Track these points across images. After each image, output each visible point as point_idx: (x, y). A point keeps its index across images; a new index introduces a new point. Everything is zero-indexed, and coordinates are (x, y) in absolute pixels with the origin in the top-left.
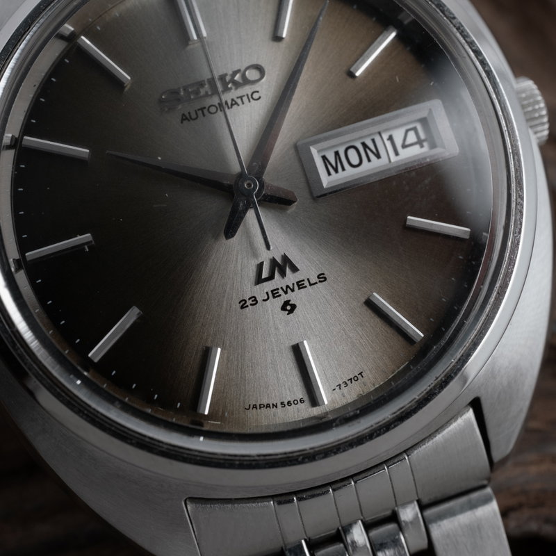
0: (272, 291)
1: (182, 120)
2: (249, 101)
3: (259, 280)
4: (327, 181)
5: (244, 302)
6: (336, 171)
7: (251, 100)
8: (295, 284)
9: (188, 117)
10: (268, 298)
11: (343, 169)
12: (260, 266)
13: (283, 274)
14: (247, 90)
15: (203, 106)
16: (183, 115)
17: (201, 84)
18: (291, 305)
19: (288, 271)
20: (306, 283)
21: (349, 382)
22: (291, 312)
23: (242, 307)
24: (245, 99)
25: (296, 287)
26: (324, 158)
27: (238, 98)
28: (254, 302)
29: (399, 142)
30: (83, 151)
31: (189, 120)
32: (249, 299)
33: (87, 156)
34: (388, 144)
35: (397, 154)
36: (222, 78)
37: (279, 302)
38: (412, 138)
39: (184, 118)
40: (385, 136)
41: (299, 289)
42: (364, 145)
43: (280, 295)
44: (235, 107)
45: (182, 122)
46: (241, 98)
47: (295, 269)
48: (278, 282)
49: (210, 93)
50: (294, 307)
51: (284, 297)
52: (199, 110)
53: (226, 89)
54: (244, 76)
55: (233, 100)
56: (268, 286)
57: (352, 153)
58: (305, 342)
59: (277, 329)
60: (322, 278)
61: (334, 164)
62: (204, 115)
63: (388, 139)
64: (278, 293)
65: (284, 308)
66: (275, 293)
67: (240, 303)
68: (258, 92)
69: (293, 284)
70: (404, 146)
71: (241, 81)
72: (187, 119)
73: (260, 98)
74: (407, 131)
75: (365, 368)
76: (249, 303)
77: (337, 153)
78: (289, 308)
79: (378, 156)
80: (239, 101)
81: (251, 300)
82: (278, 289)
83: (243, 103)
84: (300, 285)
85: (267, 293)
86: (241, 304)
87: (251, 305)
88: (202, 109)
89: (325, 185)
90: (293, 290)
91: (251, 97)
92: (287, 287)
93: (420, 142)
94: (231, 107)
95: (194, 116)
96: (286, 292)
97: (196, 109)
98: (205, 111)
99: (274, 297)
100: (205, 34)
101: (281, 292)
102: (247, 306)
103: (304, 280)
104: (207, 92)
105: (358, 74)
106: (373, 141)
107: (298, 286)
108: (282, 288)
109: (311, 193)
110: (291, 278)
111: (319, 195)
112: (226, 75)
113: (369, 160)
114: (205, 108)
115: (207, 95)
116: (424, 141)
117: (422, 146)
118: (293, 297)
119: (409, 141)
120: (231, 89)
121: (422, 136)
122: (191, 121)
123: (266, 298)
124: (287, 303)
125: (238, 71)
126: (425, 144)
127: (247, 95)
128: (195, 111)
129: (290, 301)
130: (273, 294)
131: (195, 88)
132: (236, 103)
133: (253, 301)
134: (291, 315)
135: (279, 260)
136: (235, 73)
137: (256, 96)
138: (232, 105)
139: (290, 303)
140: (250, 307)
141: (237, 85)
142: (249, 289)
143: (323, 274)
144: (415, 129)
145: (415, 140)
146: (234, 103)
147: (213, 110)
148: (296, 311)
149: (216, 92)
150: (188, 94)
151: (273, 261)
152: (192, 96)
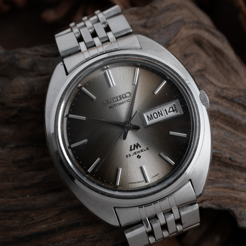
1: (110, 108)
3: (131, 150)
4: (148, 122)
6: (151, 120)
7: (128, 102)
10: (133, 155)
11: (153, 119)
12: (131, 146)
13: (137, 148)
14: (126, 99)
17: (114, 98)
19: (138, 147)
20: (143, 150)
21: (155, 176)
22: (139, 158)
23: (127, 157)
24: (126, 101)
26: (148, 116)
28: (130, 156)
29: (168, 111)
30: (84, 118)
33: (85, 119)
34: (165, 111)
35: (167, 114)
36: (120, 96)
37: (136, 155)
38: (171, 110)
39: (110, 107)
40: (164, 110)
42: (158, 112)
44: (123, 104)
46: (125, 101)
47: (140, 147)
48: (136, 150)
50: (140, 157)
51: (138, 154)
53: (121, 99)
54: (125, 95)
56: (133, 151)
57: (155, 114)
58: (143, 166)
59: (136, 162)
60: (147, 149)
61: (150, 118)
65: (138, 157)
66: (135, 153)
68: (129, 99)
70: (169, 112)
71: (125, 97)
73: (130, 101)
74: (170, 108)
75: (159, 172)
76: (128, 156)
77: (151, 115)
78: (139, 157)
79: (162, 115)
80: (124, 102)
84: (142, 151)
85: (133, 153)
88: (115, 105)
89: (148, 124)
90: (140, 152)
92: (138, 151)
93: (173, 111)
95: (113, 107)
96: (138, 153)
98: (116, 105)
99: (135, 154)
100: (115, 85)
101: (137, 153)
105: (156, 94)
106: (161, 111)
109: (144, 126)
110: (139, 149)
111: (146, 127)
112: (121, 95)
113: (160, 116)
115: (116, 101)
116: (175, 110)
117: (174, 112)
118: (140, 154)
119: (170, 111)
121: (174, 109)
124: (138, 156)
125: (124, 94)
126: (175, 111)
128: (113, 105)
131: (113, 99)
132: (124, 103)
135: (136, 145)
136: (123, 95)
141: (124, 98)
142: (128, 152)
144: (172, 107)
145: (172, 110)
146: (123, 103)
147: (118, 105)
148: (141, 158)
149: (118, 100)
150: (111, 101)
151: (135, 145)
152: (112, 102)
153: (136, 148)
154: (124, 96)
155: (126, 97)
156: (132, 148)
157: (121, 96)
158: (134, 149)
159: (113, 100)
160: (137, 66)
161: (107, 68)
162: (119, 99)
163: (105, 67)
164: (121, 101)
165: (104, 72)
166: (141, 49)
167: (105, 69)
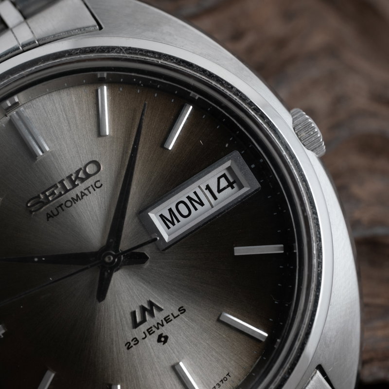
0: (148, 330)
1: (48, 218)
2: (95, 190)
3: (136, 325)
5: (128, 344)
6: (173, 224)
7: (95, 188)
8: (163, 320)
9: (52, 215)
10: (146, 336)
11: (178, 221)
12: (133, 314)
13: (152, 315)
14: (90, 182)
15: (60, 204)
16: (48, 214)
17: (55, 186)
18: (164, 337)
20: (171, 317)
21: (221, 383)
22: (165, 342)
23: (128, 348)
24: (91, 189)
25: (165, 323)
26: (162, 216)
27: (85, 190)
28: (136, 342)
29: (215, 190)
31: (53, 217)
32: (132, 341)
34: (207, 192)
35: (215, 198)
36: (69, 177)
37: (155, 337)
38: (224, 183)
39: (49, 216)
40: (204, 188)
41: (167, 323)
42: (189, 198)
43: (154, 332)
44: (85, 197)
45: (48, 220)
46: (87, 189)
48: (150, 322)
49: (63, 193)
50: (166, 338)
51: (158, 332)
52: (58, 207)
53: (74, 186)
54: (85, 172)
55: (82, 192)
56: (143, 328)
58: (181, 364)
59: (158, 357)
60: (182, 310)
61: (170, 219)
62: (63, 210)
63: (206, 189)
64: (152, 330)
65: (159, 341)
66: (150, 331)
67: (126, 345)
68: (99, 181)
69: (162, 321)
70: (219, 191)
71: (84, 177)
72: (51, 216)
73: (102, 185)
74: (219, 179)
75: (231, 369)
76: (132, 344)
77: (170, 210)
78: (163, 339)
79: (202, 204)
80: (86, 192)
81: (134, 341)
82: (151, 327)
83: (90, 193)
84: (167, 320)
85: (144, 333)
86: (127, 346)
87: (135, 344)
88: (61, 206)
89: (167, 240)
90: (163, 325)
91: (95, 187)
92: (158, 324)
93: (230, 185)
94: (82, 198)
95: (56, 213)
96: (158, 328)
97: (56, 207)
98: (63, 206)
99: (150, 334)
100: (48, 149)
101: (154, 329)
102: (132, 346)
103: (169, 316)
104: (60, 193)
105: (170, 148)
106: (195, 193)
107: (166, 321)
108: (154, 326)
109: (158, 249)
110: (159, 316)
111: (164, 248)
112: (72, 175)
113: (196, 209)
114: (62, 204)
115: (61, 195)
116: (234, 182)
117: (233, 188)
118: (163, 330)
119: (221, 188)
120: (78, 185)
121: (231, 181)
122: (55, 217)
123: (144, 336)
124: (160, 336)
125: (80, 169)
126: (234, 185)
127: (92, 186)
128: (56, 208)
129: (162, 334)
130: (149, 332)
131: (50, 191)
132: (85, 194)
133: (135, 341)
134: (166, 344)
135: (146, 306)
136: (78, 172)
137: (98, 184)
138: (82, 196)
139: (163, 335)
140: (134, 346)
141: (82, 180)
142: (131, 334)
143: (182, 307)
144: (224, 176)
145: (226, 184)
146: (83, 194)
147: (69, 204)
149: (67, 191)
150: (47, 197)
151: (143, 309)
152: (50, 198)
153: (147, 317)
154: (81, 175)
155: (88, 176)
156: (138, 320)
157: (73, 178)
158: (144, 320)
159: (53, 193)
160: (102, 81)
161: (16, 105)
163: (8, 103)
164: (77, 191)
165: (8, 118)
166: (101, 28)
167: (10, 107)
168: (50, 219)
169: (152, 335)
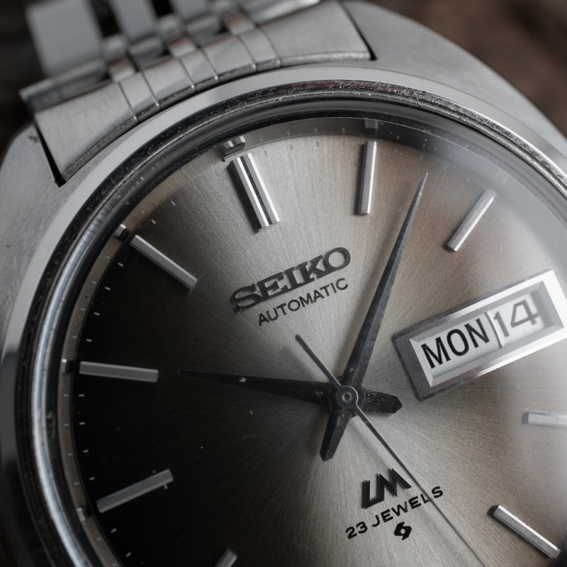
0: (382, 514)
1: (261, 321)
2: (335, 292)
3: (366, 503)
5: (351, 530)
6: (440, 361)
7: (337, 289)
8: (408, 504)
9: (267, 317)
10: (379, 523)
11: (448, 359)
13: (394, 493)
14: (331, 278)
15: (282, 303)
16: (261, 315)
18: (405, 528)
19: (399, 489)
20: (420, 500)
22: (406, 536)
23: (350, 537)
24: (330, 289)
25: (409, 507)
26: (425, 347)
27: (321, 289)
28: (363, 529)
29: (507, 323)
30: (149, 374)
31: (268, 321)
32: (357, 526)
33: (154, 380)
34: (495, 323)
35: (506, 334)
36: (302, 267)
37: (391, 526)
38: (521, 314)
39: (262, 319)
40: (491, 315)
41: (413, 507)
42: (468, 326)
43: (392, 518)
44: (319, 300)
45: (260, 325)
46: (325, 288)
47: (405, 486)
48: (389, 502)
49: (289, 287)
50: (408, 530)
51: (397, 520)
52: (278, 307)
54: (326, 264)
55: (316, 292)
56: (378, 509)
57: (456, 338)
59: (391, 557)
60: (437, 492)
61: (437, 354)
62: (285, 313)
63: (495, 318)
64: (389, 515)
65: (397, 533)
66: (385, 516)
67: (347, 531)
68: (343, 279)
69: (406, 503)
70: (514, 324)
71: (323, 269)
72: (265, 319)
73: (347, 286)
74: (515, 307)
76: (357, 530)
77: (439, 340)
78: (403, 531)
79: (486, 340)
80: (323, 292)
81: (359, 527)
82: (388, 511)
83: (328, 294)
84: (414, 503)
85: (377, 517)
86: (349, 532)
87: (360, 532)
88: (281, 306)
89: (431, 382)
90: (405, 511)
91: (337, 287)
92: (399, 506)
93: (531, 318)
94: (315, 301)
95: (273, 315)
96: (398, 514)
97: (275, 307)
98: (286, 308)
99: (385, 520)
100: (278, 219)
101: (392, 513)
102: (356, 535)
103: (417, 497)
104: (286, 287)
105: (456, 249)
106: (478, 321)
107: (412, 504)
108: (393, 509)
109: (417, 395)
110: (402, 497)
111: (425, 396)
112: (306, 263)
113: (476, 345)
114: (285, 304)
115: (285, 290)
116: (535, 316)
117: (534, 322)
118: (408, 518)
119: (517, 320)
120: (313, 279)
121: (534, 310)
122: (271, 322)
123: (376, 522)
124: (400, 526)
125: (320, 257)
126: (538, 319)
127: (332, 284)
128: (274, 309)
129: (403, 523)
130: (384, 518)
131: (272, 282)
132: (321, 296)
133: (361, 528)
134: (406, 539)
136: (315, 262)
137: (342, 284)
138: (316, 298)
139: (404, 525)
140: (359, 535)
141: (320, 274)
142: (356, 514)
143: (439, 488)
144: (524, 303)
145: (526, 316)
146: (318, 295)
147: (294, 305)
148: (412, 534)
149: (295, 285)
151: (380, 479)
153: (387, 493)
156: (373, 495)
157: (308, 267)
158: (380, 498)
160: (370, 134)
161: (240, 147)
162: (299, 278)
163: (231, 144)
164: (310, 288)
165: (227, 162)
166: (373, 57)
168: (264, 323)
169: (388, 522)
